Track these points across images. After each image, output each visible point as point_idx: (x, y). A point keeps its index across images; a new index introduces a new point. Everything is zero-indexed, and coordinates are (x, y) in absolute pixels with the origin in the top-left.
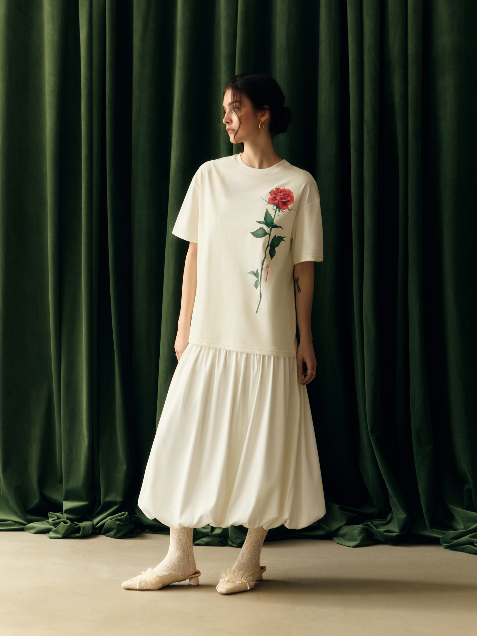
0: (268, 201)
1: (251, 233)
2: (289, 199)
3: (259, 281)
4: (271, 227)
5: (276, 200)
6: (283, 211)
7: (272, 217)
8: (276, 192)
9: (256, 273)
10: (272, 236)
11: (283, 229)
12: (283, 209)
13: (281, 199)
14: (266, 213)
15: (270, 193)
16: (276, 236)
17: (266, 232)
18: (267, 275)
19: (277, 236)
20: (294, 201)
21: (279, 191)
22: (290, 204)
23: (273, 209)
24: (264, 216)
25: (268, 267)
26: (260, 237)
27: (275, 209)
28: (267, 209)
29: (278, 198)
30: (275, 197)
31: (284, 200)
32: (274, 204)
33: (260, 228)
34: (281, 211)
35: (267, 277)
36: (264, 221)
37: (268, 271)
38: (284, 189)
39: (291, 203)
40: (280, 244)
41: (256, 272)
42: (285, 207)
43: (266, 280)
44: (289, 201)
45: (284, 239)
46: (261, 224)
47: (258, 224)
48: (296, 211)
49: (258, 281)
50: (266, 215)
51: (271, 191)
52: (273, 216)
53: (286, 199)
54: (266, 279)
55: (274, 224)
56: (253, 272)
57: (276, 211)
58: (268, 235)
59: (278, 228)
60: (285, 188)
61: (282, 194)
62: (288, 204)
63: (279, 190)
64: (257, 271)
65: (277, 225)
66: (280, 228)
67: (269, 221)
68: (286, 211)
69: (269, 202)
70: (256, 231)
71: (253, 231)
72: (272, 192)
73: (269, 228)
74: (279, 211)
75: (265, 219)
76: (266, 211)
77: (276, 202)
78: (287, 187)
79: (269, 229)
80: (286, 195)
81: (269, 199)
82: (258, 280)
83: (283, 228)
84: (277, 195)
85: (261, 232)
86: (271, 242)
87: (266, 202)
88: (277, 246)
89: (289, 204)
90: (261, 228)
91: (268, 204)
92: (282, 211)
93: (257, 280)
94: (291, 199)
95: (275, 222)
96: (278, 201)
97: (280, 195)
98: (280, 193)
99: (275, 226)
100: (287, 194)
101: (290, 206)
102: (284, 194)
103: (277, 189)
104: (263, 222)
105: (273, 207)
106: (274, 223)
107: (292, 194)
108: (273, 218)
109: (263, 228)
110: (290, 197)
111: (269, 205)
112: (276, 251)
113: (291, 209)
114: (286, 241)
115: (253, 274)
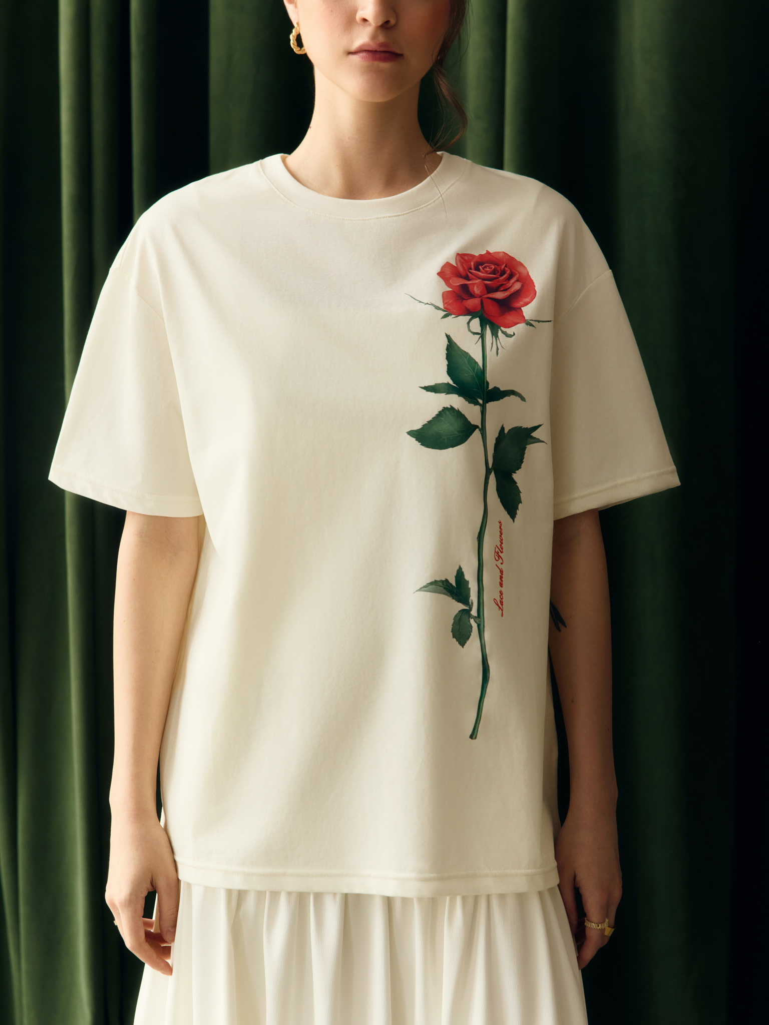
0: (442, 306)
1: (412, 433)
2: (517, 286)
3: (474, 612)
4: (481, 401)
5: (472, 296)
6: (509, 331)
7: (476, 363)
8: (461, 269)
9: (454, 584)
10: (492, 435)
11: (523, 399)
12: (504, 327)
13: (490, 290)
14: (447, 349)
15: (441, 274)
16: (503, 428)
17: (469, 422)
18: (501, 585)
19: (506, 431)
20: (536, 288)
21: (472, 264)
22: (526, 304)
23: (469, 330)
24: (446, 362)
25: (499, 557)
26: (453, 446)
27: (479, 330)
28: (448, 337)
29: (476, 290)
30: (465, 288)
31: (500, 295)
32: (471, 313)
33: (441, 409)
34: (500, 332)
35: (501, 593)
36: (451, 382)
37: (501, 572)
38: (488, 253)
39: (527, 300)
40: (525, 456)
41: (453, 582)
42: (510, 318)
43: (500, 604)
44: (517, 295)
45: (534, 434)
46: (443, 395)
47: (431, 395)
48: (552, 322)
49: (470, 616)
50: (449, 357)
51: (443, 267)
52: (477, 357)
53: (505, 290)
54: (502, 603)
55: (491, 387)
56: (442, 581)
57: (482, 336)
58: (477, 433)
59: (506, 398)
60: (491, 251)
61: (486, 272)
62: (517, 305)
63: (470, 261)
64: (460, 574)
65: (502, 389)
66: (512, 397)
67: (467, 375)
68: (519, 329)
69: (445, 309)
70: (429, 422)
71: (417, 426)
72: (448, 272)
73: (476, 403)
74: (495, 334)
75: (451, 371)
76: (445, 342)
77: (472, 303)
78: (497, 246)
79: (478, 408)
80: (501, 275)
81: (445, 296)
82: (466, 613)
83: (523, 395)
84: (467, 278)
85: (449, 427)
86: (495, 457)
87: (437, 308)
88: (519, 468)
89: (521, 303)
90: (445, 409)
91: (445, 316)
92: (503, 332)
93: (463, 610)
94: (522, 286)
95: (493, 380)
96: (482, 302)
97: (479, 277)
98: (477, 269)
99: (497, 395)
100: (503, 273)
101: (528, 311)
102: (494, 272)
103: (462, 257)
104: (448, 384)
105: (468, 323)
106: (488, 383)
107: (520, 269)
108: (480, 364)
109: (452, 409)
110: (518, 280)
111: (450, 318)
112: (517, 487)
113: (535, 321)
114: (543, 442)
115: (444, 591)
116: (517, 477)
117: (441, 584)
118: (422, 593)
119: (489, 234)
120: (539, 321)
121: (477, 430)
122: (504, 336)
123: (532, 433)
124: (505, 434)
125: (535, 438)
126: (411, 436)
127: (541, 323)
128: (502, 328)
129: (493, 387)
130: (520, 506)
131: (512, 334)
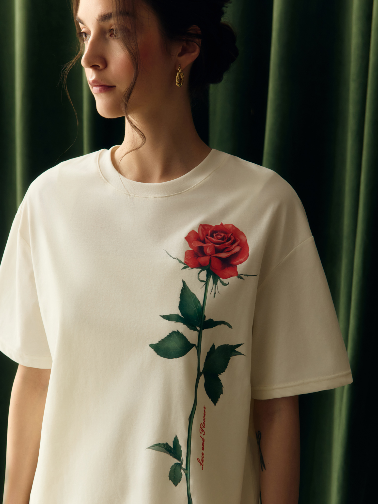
0: (183, 261)
1: (152, 346)
2: (237, 249)
3: (184, 466)
4: (198, 328)
5: (205, 254)
6: (226, 281)
7: (199, 302)
8: (201, 235)
9: (172, 446)
10: (205, 349)
11: (230, 327)
12: (223, 278)
13: (218, 251)
14: (182, 291)
15: (187, 238)
16: (213, 346)
17: (189, 342)
18: (203, 449)
19: (216, 348)
20: (249, 252)
21: (209, 232)
22: (241, 263)
23: (199, 279)
24: (179, 300)
25: (203, 430)
26: (176, 358)
27: (205, 279)
28: (184, 282)
29: (208, 251)
30: (201, 249)
31: (224, 255)
32: (201, 266)
33: (171, 332)
34: (219, 281)
35: (203, 454)
36: (180, 314)
37: (203, 440)
38: (222, 224)
39: (242, 260)
40: (229, 364)
41: (171, 445)
42: (228, 272)
43: (201, 462)
44: (236, 256)
45: (237, 350)
46: (173, 322)
47: (166, 321)
48: (258, 276)
49: (181, 468)
50: (182, 296)
51: (190, 234)
52: (200, 297)
53: (228, 252)
54: (203, 461)
55: (206, 319)
56: (164, 444)
57: (206, 283)
58: (194, 350)
59: (218, 327)
60: (224, 224)
61: (218, 238)
62: (235, 263)
63: (208, 230)
64: (176, 441)
65: (215, 320)
66: (222, 325)
67: (192, 310)
68: (232, 280)
69: (186, 263)
70: (163, 340)
71: (156, 342)
72: (192, 237)
73: (195, 329)
74: (215, 283)
75: (181, 307)
76: (181, 286)
77: (204, 260)
78: (229, 220)
79: (196, 333)
80: (228, 241)
81: (187, 254)
82: (180, 465)
83: (231, 324)
84: (204, 242)
85: (175, 344)
86: (205, 364)
87: (180, 262)
88: (223, 371)
89: (238, 262)
90: (173, 332)
91: (184, 268)
92: (222, 282)
93: (177, 464)
94: (241, 249)
95: (209, 314)
96: (210, 259)
97: (212, 242)
98: (212, 236)
99: (211, 324)
100: (229, 239)
101: (241, 268)
102: (222, 239)
103: (203, 227)
104: (178, 315)
105: (199, 274)
106: (205, 317)
107: (242, 237)
108: (202, 303)
109: (178, 332)
110: (238, 245)
111: (187, 269)
112: (221, 383)
113: (245, 275)
114: (243, 355)
115: (165, 450)
116: (222, 377)
117: (163, 446)
118: (150, 450)
119: (225, 212)
120: (247, 275)
121: (194, 347)
122: (221, 284)
123: (236, 349)
124: (215, 349)
125: (238, 352)
126: (151, 348)
127: (249, 276)
128: (221, 279)
129: (208, 319)
130: (221, 396)
131: (227, 283)
